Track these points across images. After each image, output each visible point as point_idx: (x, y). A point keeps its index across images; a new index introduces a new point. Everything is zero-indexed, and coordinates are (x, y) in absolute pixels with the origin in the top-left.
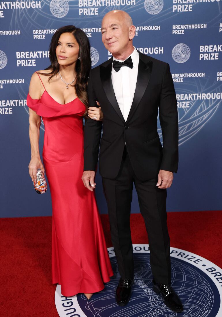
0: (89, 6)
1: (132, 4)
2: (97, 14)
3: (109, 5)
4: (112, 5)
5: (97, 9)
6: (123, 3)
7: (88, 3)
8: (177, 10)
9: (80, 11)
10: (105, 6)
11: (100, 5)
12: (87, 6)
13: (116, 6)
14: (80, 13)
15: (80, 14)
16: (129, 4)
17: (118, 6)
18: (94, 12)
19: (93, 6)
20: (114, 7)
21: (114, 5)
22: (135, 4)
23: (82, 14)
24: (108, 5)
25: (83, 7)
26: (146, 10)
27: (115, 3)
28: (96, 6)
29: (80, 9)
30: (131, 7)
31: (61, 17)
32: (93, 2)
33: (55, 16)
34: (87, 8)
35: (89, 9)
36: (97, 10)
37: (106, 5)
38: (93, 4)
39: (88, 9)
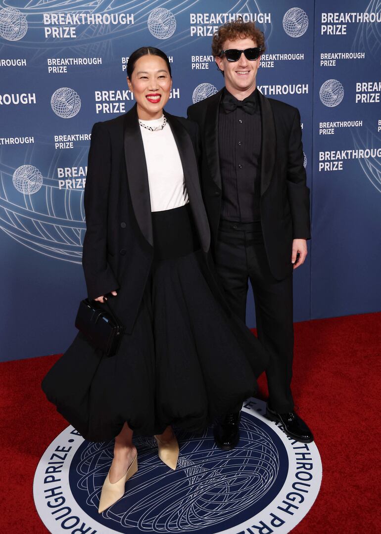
0: (61, 23)
1: (128, 23)
2: (75, 36)
3: (93, 23)
4: (97, 23)
5: (74, 28)
6: (115, 21)
7: (58, 19)
8: (196, 33)
9: (46, 31)
10: (86, 24)
11: (79, 23)
12: (57, 23)
13: (104, 24)
14: (47, 34)
15: (47, 37)
16: (125, 23)
17: (107, 25)
18: (69, 33)
19: (67, 23)
20: (102, 26)
21: (101, 23)
22: (133, 23)
23: (50, 35)
24: (91, 22)
25: (50, 25)
26: (151, 32)
27: (102, 20)
28: (72, 23)
29: (46, 29)
30: (127, 28)
31: (15, 40)
32: (67, 18)
33: (5, 38)
34: (59, 26)
35: (61, 28)
36: (73, 30)
37: (89, 23)
38: (67, 21)
39: (59, 28)
